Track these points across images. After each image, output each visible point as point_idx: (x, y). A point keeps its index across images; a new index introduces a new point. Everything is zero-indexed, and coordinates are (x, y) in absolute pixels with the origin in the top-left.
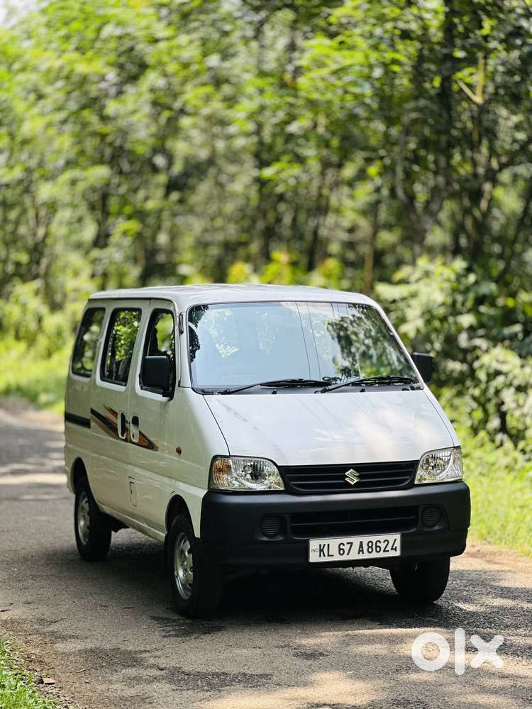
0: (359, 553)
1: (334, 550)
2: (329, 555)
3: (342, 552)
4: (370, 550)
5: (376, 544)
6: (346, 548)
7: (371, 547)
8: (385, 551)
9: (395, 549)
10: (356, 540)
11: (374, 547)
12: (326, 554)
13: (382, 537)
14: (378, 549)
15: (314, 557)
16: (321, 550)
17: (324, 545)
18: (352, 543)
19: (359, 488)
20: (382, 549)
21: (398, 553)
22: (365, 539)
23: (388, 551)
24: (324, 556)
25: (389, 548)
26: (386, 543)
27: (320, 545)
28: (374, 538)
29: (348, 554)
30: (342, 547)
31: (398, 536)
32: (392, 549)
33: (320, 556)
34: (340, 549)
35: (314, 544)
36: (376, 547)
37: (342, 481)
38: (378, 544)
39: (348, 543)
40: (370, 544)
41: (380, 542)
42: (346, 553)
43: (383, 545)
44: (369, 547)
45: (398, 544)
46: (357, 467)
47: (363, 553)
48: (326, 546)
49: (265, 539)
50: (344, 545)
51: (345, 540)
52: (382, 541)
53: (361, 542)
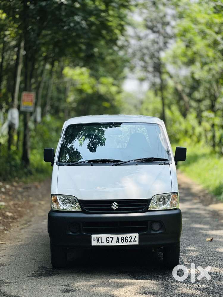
0: (117, 242)
1: (104, 240)
2: (101, 243)
3: (108, 241)
4: (122, 241)
5: (125, 238)
6: (110, 239)
7: (123, 240)
8: (130, 242)
9: (136, 241)
10: (115, 236)
11: (124, 240)
12: (100, 242)
13: (128, 235)
14: (127, 241)
15: (94, 243)
16: (98, 240)
17: (99, 238)
18: (113, 237)
19: (118, 211)
20: (129, 241)
21: (137, 243)
22: (120, 236)
23: (132, 242)
24: (99, 243)
25: (132, 240)
26: (131, 238)
27: (97, 238)
28: (124, 235)
29: (111, 242)
30: (108, 239)
31: (137, 235)
32: (134, 241)
33: (97, 243)
34: (107, 240)
35: (94, 237)
36: (126, 240)
37: (110, 208)
38: (127, 238)
39: (111, 237)
40: (122, 238)
41: (128, 237)
42: (110, 242)
43: (129, 239)
44: (122, 240)
45: (137, 239)
46: (117, 201)
47: (119, 242)
48: (100, 239)
49: (71, 233)
50: (109, 238)
51: (109, 236)
52: (129, 237)
53: (118, 237)
